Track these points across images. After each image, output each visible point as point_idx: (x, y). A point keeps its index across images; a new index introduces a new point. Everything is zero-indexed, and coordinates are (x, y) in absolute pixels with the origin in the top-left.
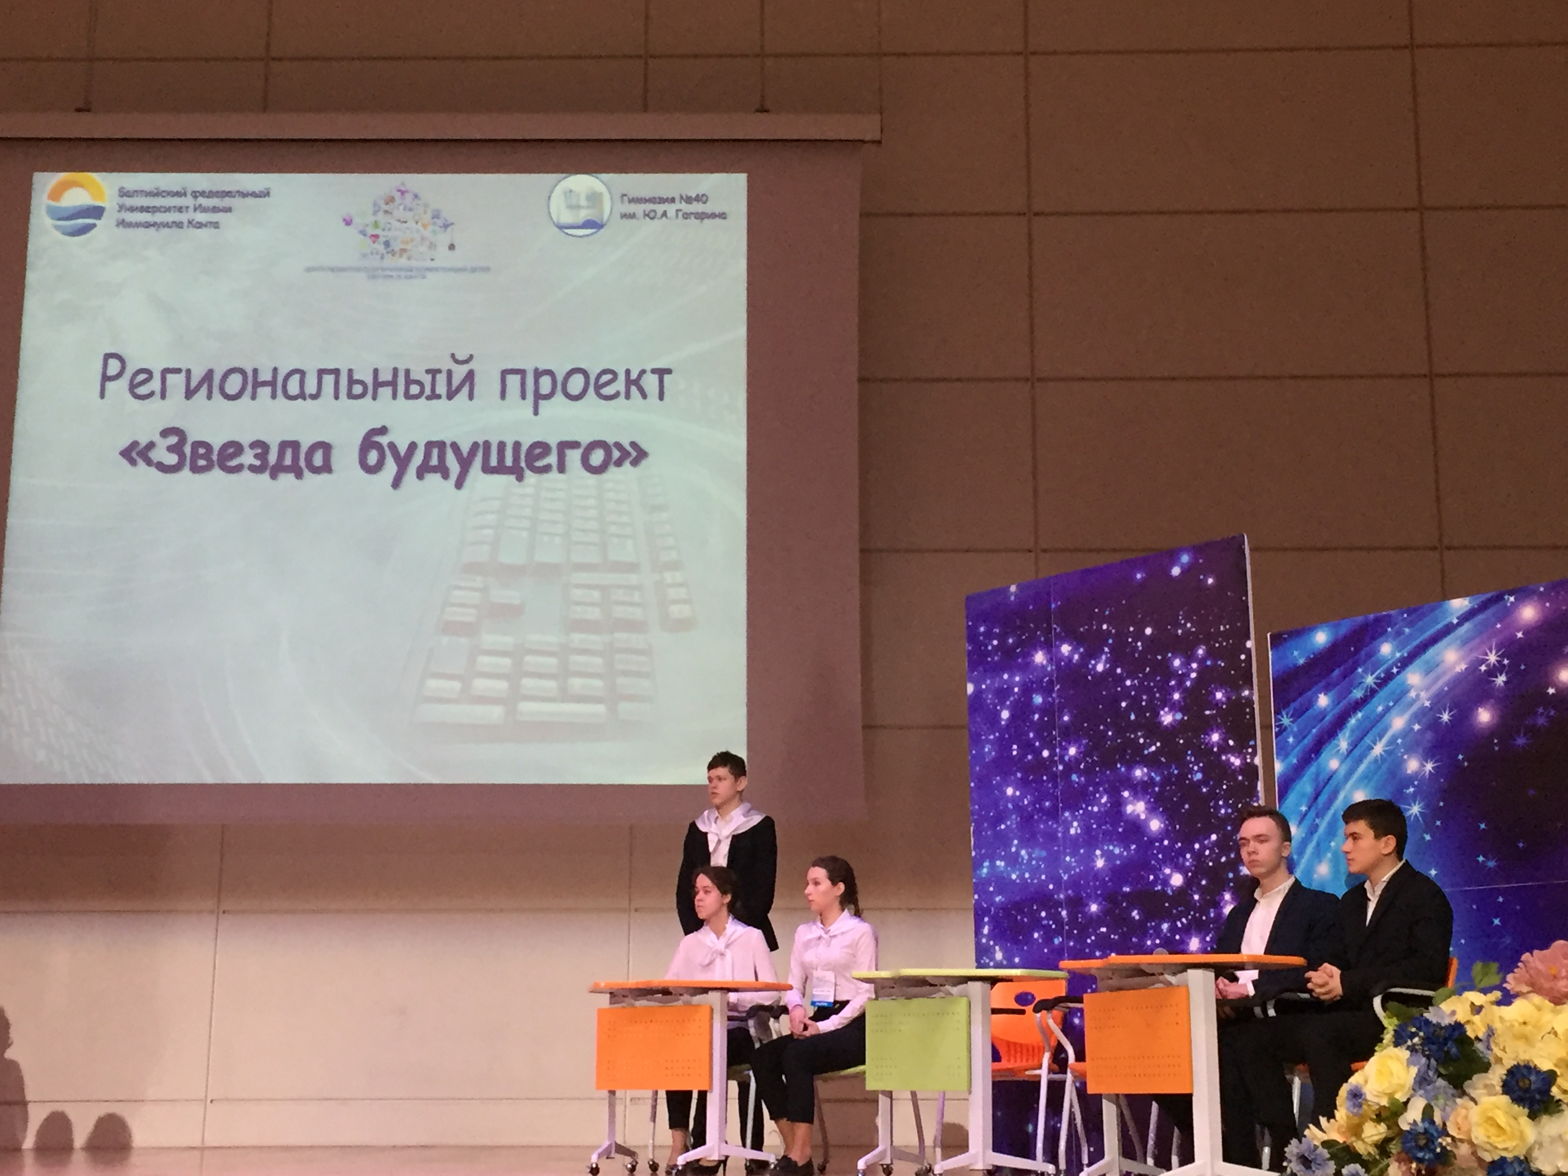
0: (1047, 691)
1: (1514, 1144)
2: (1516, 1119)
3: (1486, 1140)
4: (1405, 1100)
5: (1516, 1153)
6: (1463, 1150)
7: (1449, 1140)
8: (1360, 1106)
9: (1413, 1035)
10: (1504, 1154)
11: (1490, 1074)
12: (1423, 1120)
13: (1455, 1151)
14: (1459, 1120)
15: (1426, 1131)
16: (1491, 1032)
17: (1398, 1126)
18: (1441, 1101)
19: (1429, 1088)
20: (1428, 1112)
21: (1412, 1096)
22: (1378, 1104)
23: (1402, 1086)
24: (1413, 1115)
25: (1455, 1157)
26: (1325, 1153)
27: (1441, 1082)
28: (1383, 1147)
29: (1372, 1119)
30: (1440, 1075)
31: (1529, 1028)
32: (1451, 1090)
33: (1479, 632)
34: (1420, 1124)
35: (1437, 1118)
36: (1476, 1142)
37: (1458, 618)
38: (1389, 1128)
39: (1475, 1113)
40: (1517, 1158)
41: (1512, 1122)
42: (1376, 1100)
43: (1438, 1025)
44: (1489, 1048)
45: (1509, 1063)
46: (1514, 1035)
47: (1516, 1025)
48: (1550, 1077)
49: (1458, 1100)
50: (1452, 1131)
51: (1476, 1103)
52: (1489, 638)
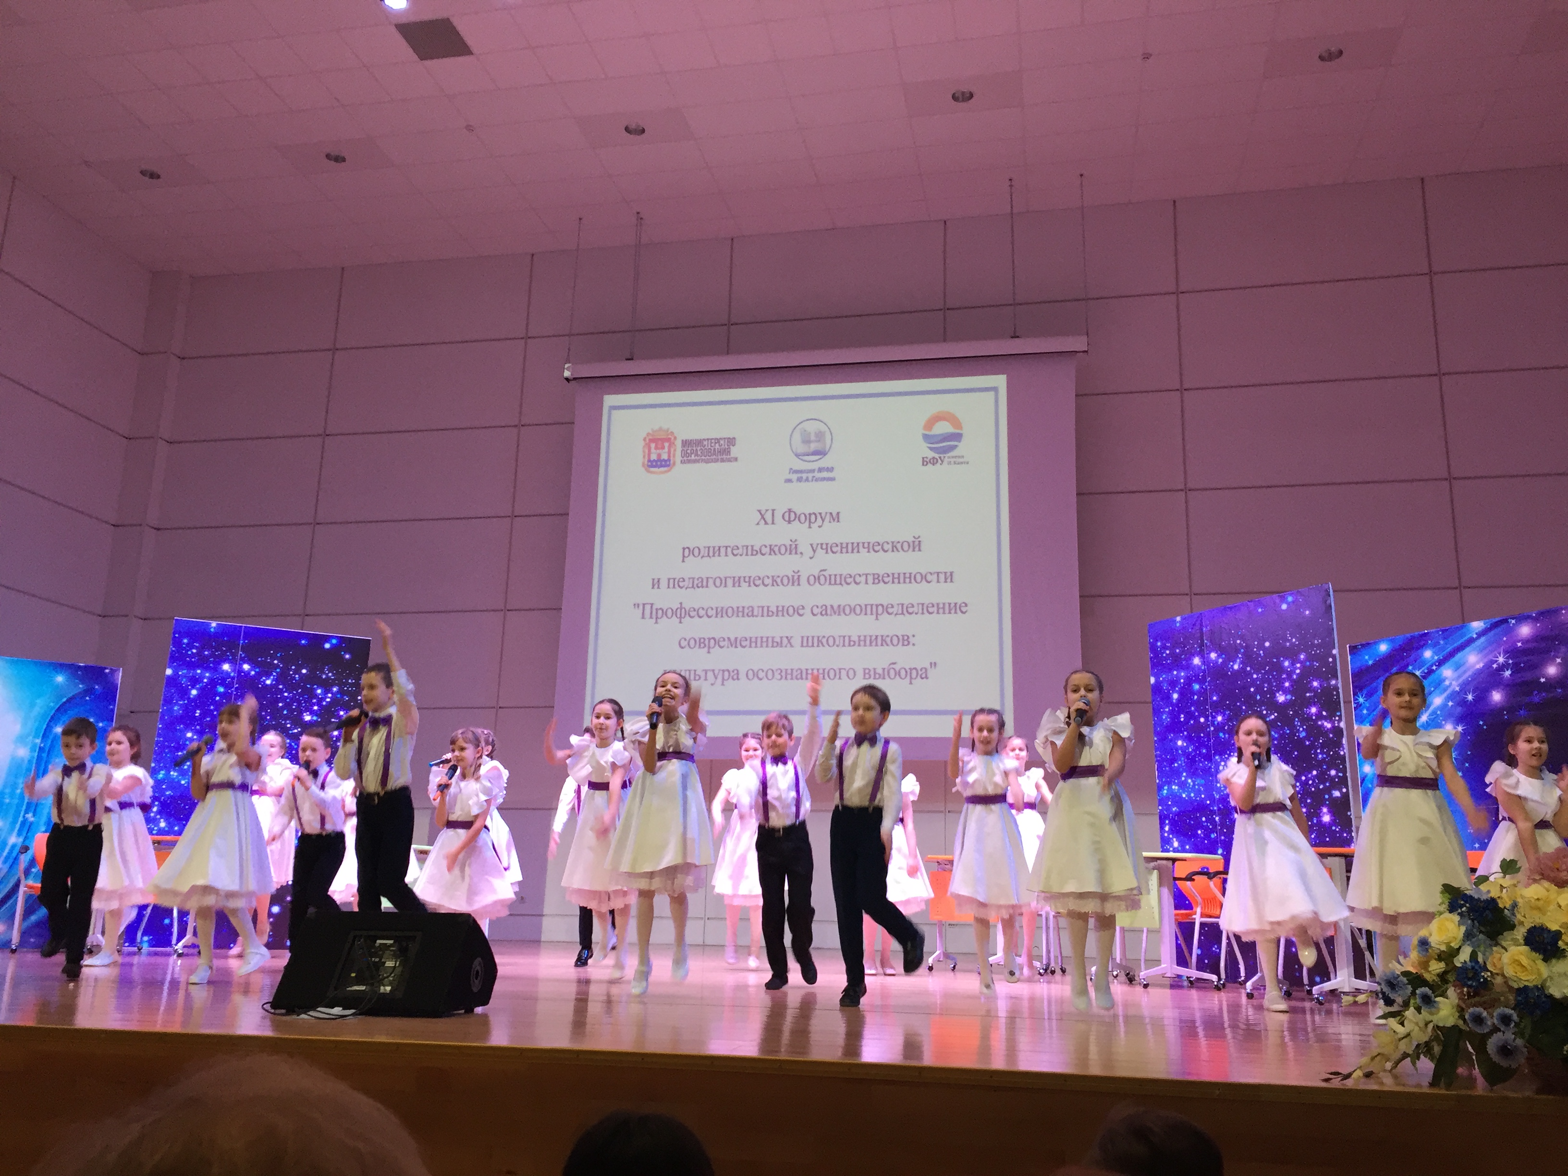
0: (1201, 682)
1: (1534, 978)
2: (1534, 961)
3: (1514, 974)
4: (1458, 947)
5: (1535, 983)
6: (1499, 980)
7: (1489, 974)
8: (1427, 950)
9: (1461, 906)
10: (1526, 983)
11: (1515, 932)
12: (1470, 961)
13: (1493, 980)
14: (1495, 961)
15: (1473, 968)
16: (1515, 905)
17: (1453, 963)
18: (1482, 949)
19: (1474, 940)
20: (1474, 956)
21: (1463, 945)
22: (1439, 949)
23: (1455, 938)
24: (1464, 956)
25: (1493, 984)
26: (1405, 980)
27: (1481, 936)
28: (1443, 976)
29: (1436, 959)
30: (1481, 932)
31: (1541, 902)
32: (1488, 942)
33: (1490, 643)
34: (1469, 963)
35: (1480, 960)
36: (1507, 975)
37: (1476, 634)
38: (1447, 964)
39: (1506, 958)
40: (1536, 987)
41: (1532, 963)
42: (1438, 946)
43: (1479, 899)
44: (1514, 914)
45: (1528, 925)
46: (1531, 907)
47: (1533, 901)
48: (1558, 935)
49: (1494, 948)
50: (1489, 967)
51: (1506, 950)
52: (1499, 646)
